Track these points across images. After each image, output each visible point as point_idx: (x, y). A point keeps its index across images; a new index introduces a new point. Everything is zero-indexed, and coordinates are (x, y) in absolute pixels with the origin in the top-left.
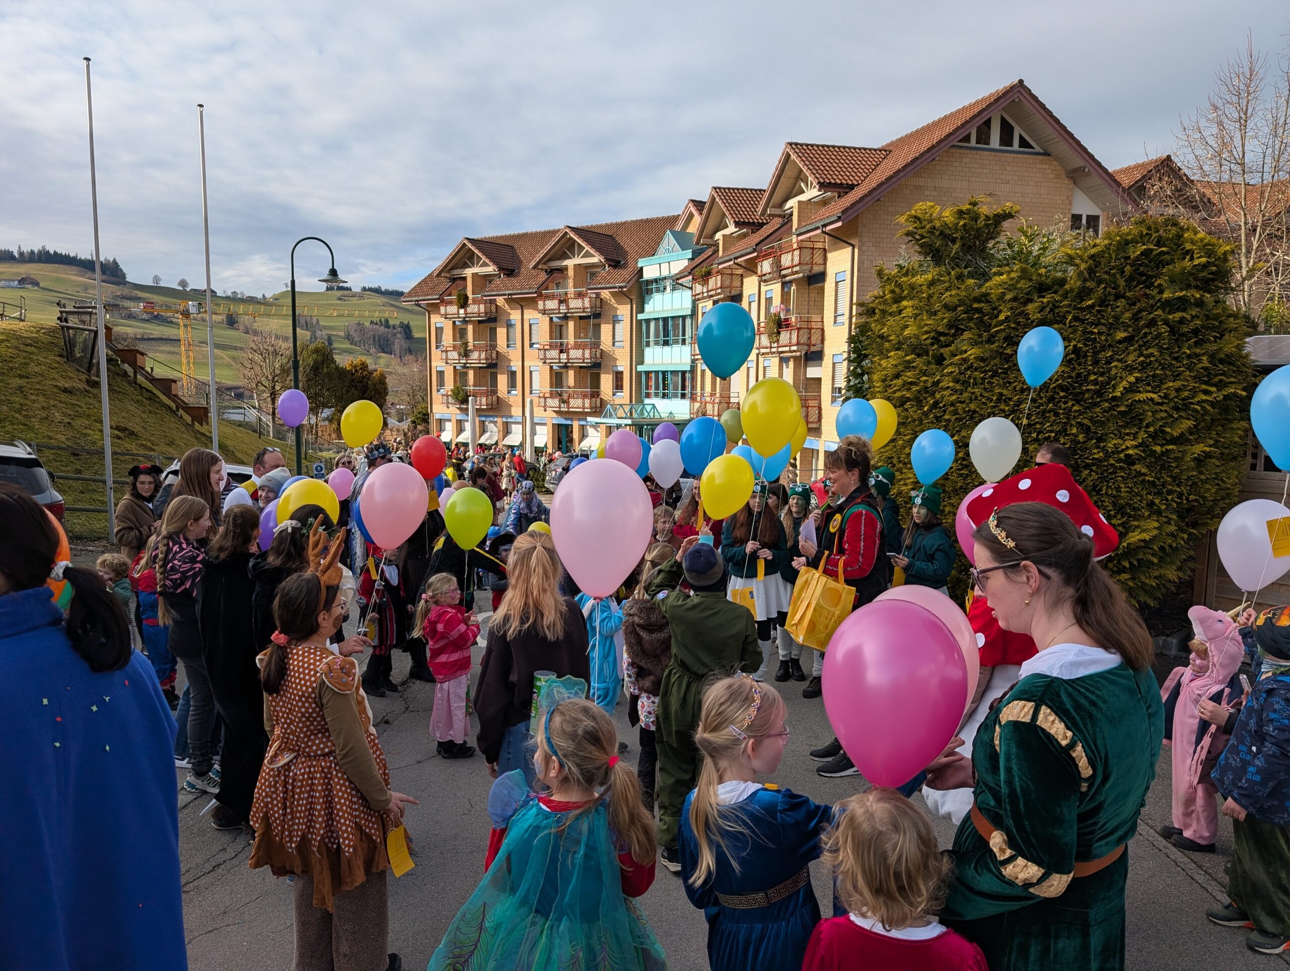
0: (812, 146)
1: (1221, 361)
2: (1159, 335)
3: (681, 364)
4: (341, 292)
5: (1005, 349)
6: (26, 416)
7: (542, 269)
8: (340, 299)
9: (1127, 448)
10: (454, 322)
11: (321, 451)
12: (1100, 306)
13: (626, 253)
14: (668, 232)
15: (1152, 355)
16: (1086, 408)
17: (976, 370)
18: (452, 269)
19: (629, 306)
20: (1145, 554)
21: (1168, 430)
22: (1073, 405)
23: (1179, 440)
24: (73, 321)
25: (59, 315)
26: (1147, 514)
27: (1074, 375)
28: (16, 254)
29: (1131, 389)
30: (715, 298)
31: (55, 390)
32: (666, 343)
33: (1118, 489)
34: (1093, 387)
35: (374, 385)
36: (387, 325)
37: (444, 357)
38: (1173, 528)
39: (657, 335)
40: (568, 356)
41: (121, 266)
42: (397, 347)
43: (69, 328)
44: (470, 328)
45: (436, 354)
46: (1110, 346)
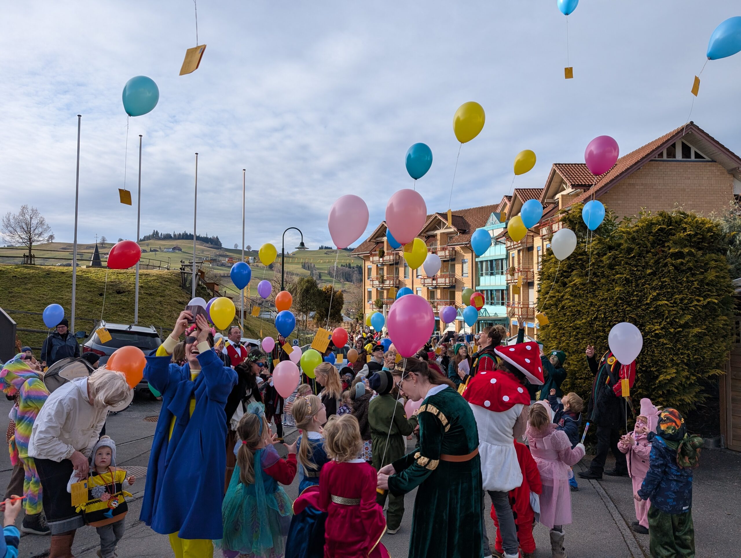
0: (569, 164)
1: (708, 284)
2: (669, 271)
3: (501, 285)
4: (327, 250)
5: (593, 279)
6: (162, 315)
7: (423, 236)
8: (326, 254)
9: (655, 330)
10: (377, 265)
11: (308, 334)
12: (638, 256)
13: (469, 225)
14: (492, 213)
15: (665, 282)
16: (633, 309)
17: (581, 289)
18: (377, 237)
19: (471, 254)
20: (670, 387)
21: (677, 320)
22: (627, 307)
23: (686, 326)
24: (187, 270)
25: (181, 267)
26: (669, 365)
27: (625, 292)
28: (172, 236)
29: (655, 299)
30: (518, 249)
31: (175, 303)
32: (492, 274)
33: (653, 352)
34: (636, 298)
35: (337, 299)
36: (350, 267)
37: (371, 284)
38: (686, 373)
39: (487, 270)
40: (437, 282)
41: (220, 240)
42: (354, 278)
43: (185, 273)
44: (385, 268)
45: (367, 282)
46: (644, 277)
